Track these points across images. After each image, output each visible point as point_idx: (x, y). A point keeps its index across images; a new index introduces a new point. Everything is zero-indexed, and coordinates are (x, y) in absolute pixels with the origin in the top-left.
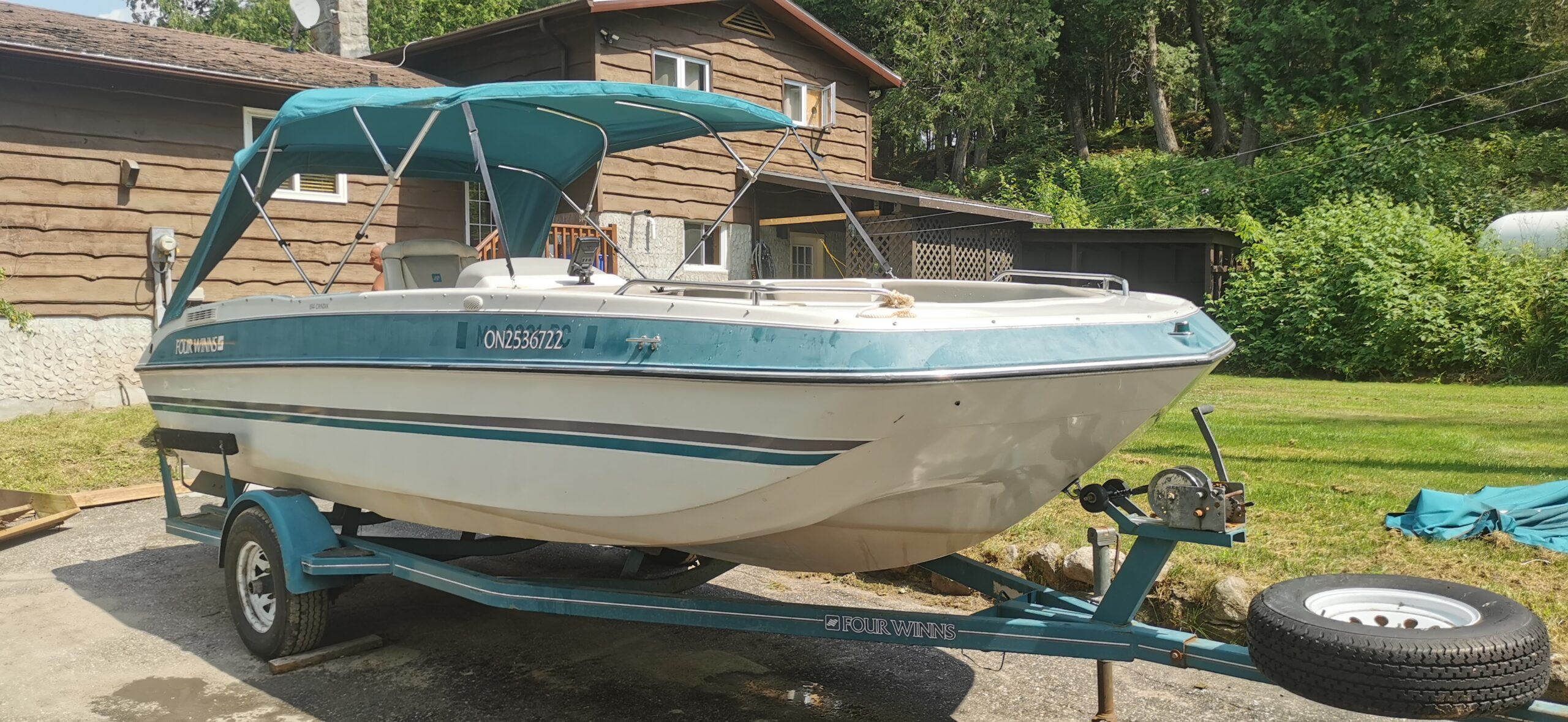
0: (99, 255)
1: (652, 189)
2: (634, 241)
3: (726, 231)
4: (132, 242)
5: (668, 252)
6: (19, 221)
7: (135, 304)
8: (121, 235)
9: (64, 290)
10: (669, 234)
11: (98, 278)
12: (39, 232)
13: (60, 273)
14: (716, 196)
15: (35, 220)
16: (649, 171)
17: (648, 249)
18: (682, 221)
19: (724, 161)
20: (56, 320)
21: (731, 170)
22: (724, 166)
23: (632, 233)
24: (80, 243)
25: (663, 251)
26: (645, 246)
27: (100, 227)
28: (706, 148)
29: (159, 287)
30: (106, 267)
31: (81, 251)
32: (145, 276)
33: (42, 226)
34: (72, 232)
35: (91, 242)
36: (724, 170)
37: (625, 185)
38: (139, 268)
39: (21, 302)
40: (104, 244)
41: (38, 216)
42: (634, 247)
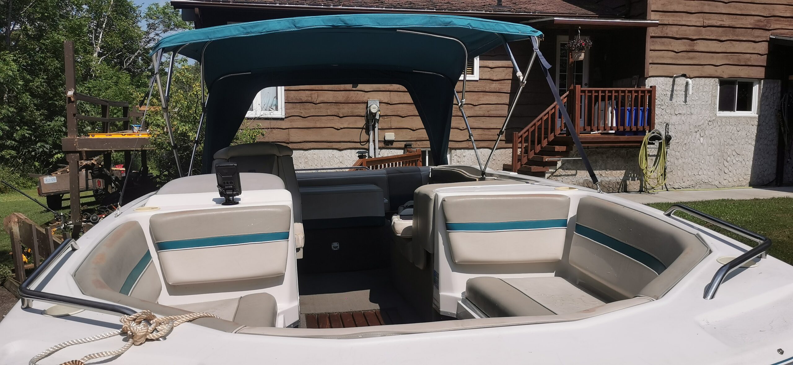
0: (342, 116)
1: (691, 58)
2: (674, 96)
3: (758, 85)
4: (359, 108)
5: (703, 103)
6: (304, 99)
7: (360, 142)
8: (354, 104)
9: (325, 135)
10: (705, 90)
11: (341, 129)
12: (314, 105)
13: (323, 126)
14: (749, 60)
15: (312, 98)
16: (690, 45)
17: (686, 101)
18: (717, 80)
19: (758, 32)
20: (321, 151)
21: (764, 39)
22: (758, 37)
23: (672, 91)
24: (333, 110)
25: (699, 102)
26: (684, 100)
27: (343, 101)
28: (742, 24)
29: (371, 133)
30: (345, 123)
31: (333, 114)
32: (365, 127)
33: (315, 101)
34: (329, 104)
35: (338, 109)
36: (757, 40)
37: (668, 57)
38: (362, 123)
39: (305, 142)
40: (345, 109)
41: (313, 96)
42: (674, 100)
